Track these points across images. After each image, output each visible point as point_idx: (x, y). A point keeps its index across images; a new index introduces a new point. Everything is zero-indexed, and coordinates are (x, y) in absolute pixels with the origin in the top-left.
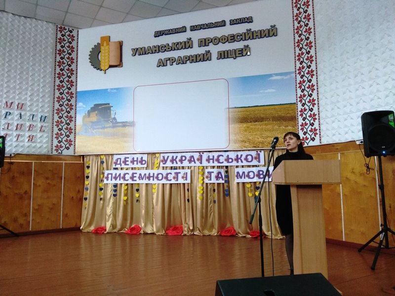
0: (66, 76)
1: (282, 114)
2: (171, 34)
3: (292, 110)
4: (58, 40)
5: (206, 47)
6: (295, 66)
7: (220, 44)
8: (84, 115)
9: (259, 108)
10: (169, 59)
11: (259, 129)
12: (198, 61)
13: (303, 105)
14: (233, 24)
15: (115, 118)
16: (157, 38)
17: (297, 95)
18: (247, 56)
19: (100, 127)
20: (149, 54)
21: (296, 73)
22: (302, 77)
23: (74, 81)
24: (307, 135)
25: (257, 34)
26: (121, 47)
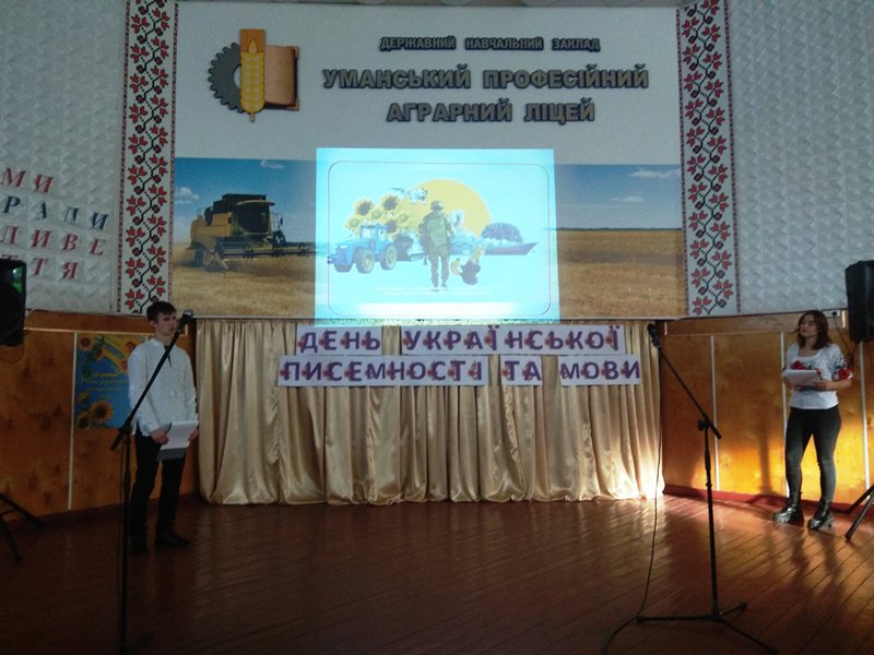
0: (149, 116)
1: (655, 248)
2: (420, 48)
3: (675, 242)
4: (131, 22)
5: (499, 90)
6: (682, 155)
7: (531, 88)
8: (196, 218)
9: (611, 233)
10: (417, 105)
12: (484, 117)
13: (700, 234)
14: (559, 49)
15: (279, 234)
16: (385, 52)
17: (684, 213)
18: (586, 122)
19: (241, 251)
20: (367, 89)
21: (683, 170)
22: (698, 178)
23: (168, 130)
24: (707, 294)
25: (609, 78)
26: (295, 61)
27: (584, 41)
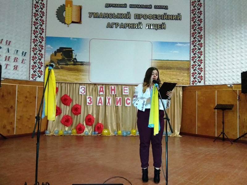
0: (39, 24)
1: (182, 66)
2: (117, 7)
3: (187, 64)
5: (139, 20)
6: (190, 40)
7: (148, 19)
8: (52, 54)
9: (169, 61)
10: (115, 23)
11: (168, 74)
12: (134, 28)
13: (194, 62)
14: (156, 8)
15: (75, 59)
16: (107, 8)
17: (190, 56)
18: (163, 29)
19: (64, 63)
20: (101, 18)
21: (190, 44)
22: (194, 46)
23: (44, 28)
24: (196, 79)
25: (170, 17)
26: (81, 9)
27: (163, 6)
